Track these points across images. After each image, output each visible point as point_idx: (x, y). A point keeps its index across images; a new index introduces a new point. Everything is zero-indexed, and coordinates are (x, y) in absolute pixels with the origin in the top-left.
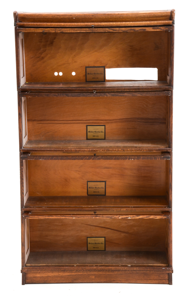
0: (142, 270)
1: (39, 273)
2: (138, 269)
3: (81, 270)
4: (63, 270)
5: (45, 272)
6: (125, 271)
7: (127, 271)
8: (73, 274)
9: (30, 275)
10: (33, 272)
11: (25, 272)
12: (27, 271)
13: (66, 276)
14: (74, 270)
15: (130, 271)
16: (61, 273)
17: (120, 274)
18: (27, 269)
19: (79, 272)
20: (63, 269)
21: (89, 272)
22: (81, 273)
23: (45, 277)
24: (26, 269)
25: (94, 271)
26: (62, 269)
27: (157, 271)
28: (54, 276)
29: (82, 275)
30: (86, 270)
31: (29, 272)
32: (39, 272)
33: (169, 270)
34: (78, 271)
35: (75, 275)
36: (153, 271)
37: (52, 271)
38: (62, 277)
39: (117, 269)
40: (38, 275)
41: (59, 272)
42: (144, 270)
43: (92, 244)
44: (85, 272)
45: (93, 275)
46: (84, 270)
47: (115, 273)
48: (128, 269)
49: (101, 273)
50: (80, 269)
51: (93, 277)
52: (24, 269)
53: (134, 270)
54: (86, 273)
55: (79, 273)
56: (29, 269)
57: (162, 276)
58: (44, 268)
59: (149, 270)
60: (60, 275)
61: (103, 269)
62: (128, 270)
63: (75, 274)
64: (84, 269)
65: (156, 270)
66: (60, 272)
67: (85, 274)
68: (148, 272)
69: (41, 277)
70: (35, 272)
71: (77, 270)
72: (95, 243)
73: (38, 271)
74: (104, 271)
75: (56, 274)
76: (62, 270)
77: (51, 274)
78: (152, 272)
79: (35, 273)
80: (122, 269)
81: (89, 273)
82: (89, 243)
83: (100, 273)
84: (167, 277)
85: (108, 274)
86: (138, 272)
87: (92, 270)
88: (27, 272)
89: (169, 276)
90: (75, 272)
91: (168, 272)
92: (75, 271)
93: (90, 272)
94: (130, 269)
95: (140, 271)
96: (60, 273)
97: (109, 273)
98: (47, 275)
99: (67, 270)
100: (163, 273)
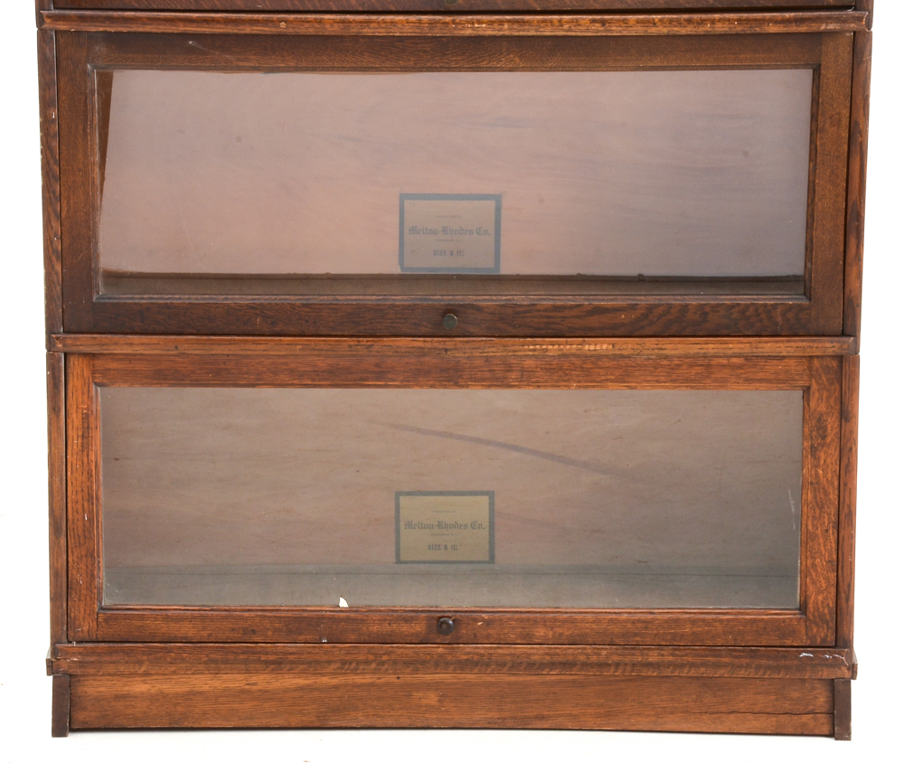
0: (692, 665)
1: (146, 674)
2: (671, 658)
3: (367, 662)
4: (273, 662)
5: (174, 673)
6: (602, 665)
7: (612, 670)
8: (325, 680)
9: (95, 688)
10: (111, 669)
11: (71, 671)
12: (81, 664)
13: (286, 691)
14: (329, 662)
15: (629, 669)
16: (262, 677)
17: (574, 681)
18: (80, 653)
19: (354, 671)
20: (271, 658)
21: (409, 670)
22: (368, 679)
23: (177, 695)
24: (74, 654)
25: (437, 665)
26: (267, 654)
27: (768, 668)
28: (226, 690)
29: (372, 685)
30: (395, 662)
31: (92, 671)
32: (143, 669)
33: (836, 664)
34: (353, 665)
35: (336, 687)
36: (748, 666)
37: (215, 667)
38: (265, 696)
39: (556, 659)
40: (139, 687)
41: (248, 671)
42: (703, 665)
43: (422, 526)
44: (386, 672)
45: (428, 686)
46: (383, 663)
47: (548, 678)
48: (616, 658)
49: (470, 677)
50: (362, 658)
51: (432, 698)
52: (67, 653)
53: (649, 665)
54: (392, 678)
55: (358, 679)
56: (93, 652)
57: (796, 695)
58: (170, 650)
59: (725, 665)
60: (255, 688)
61: (483, 655)
62: (617, 665)
63: (335, 681)
64: (385, 658)
65: (764, 662)
66: (257, 672)
67: (387, 684)
68: (721, 672)
69: (153, 698)
70: (122, 668)
71: (344, 663)
72: (440, 525)
73: (140, 663)
74: (488, 665)
75: (233, 680)
76: (266, 662)
77: (205, 682)
78: (742, 673)
79: (122, 675)
80: (582, 658)
81: (408, 678)
82: (409, 525)
83: (468, 676)
84: (822, 700)
85: (509, 684)
86: (667, 672)
87: (423, 663)
88: (79, 672)
89: (833, 695)
90: (334, 674)
91: (826, 674)
92: (334, 666)
93: (416, 671)
94: (627, 659)
95: (682, 666)
96: (254, 679)
97: (513, 679)
98: (184, 689)
99: (292, 662)
100: (803, 681)
